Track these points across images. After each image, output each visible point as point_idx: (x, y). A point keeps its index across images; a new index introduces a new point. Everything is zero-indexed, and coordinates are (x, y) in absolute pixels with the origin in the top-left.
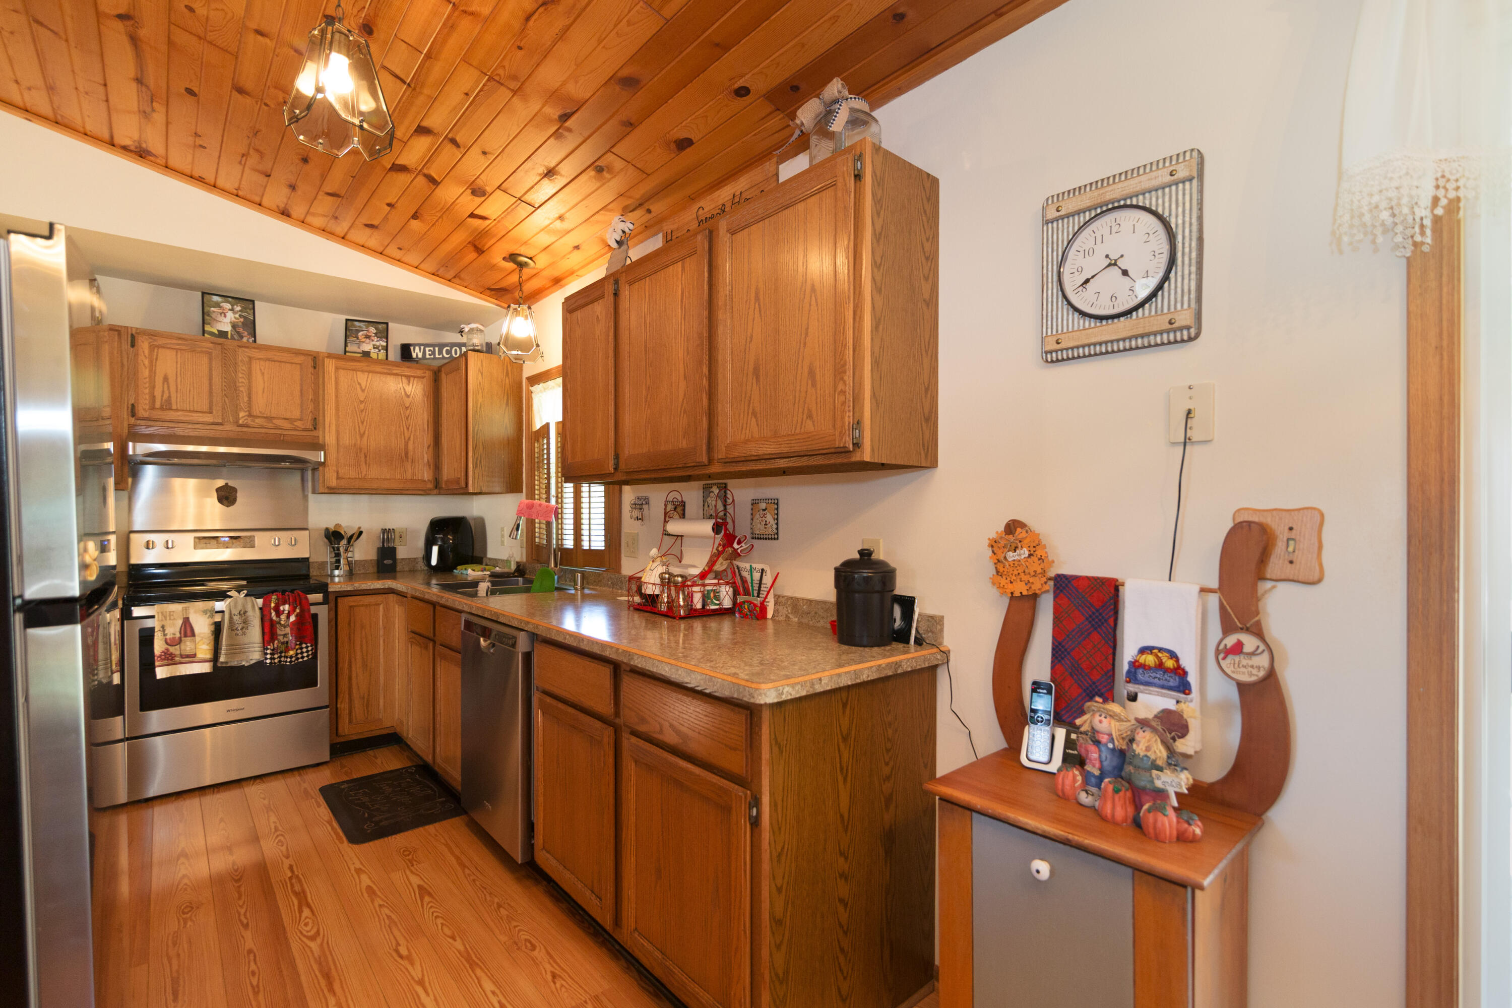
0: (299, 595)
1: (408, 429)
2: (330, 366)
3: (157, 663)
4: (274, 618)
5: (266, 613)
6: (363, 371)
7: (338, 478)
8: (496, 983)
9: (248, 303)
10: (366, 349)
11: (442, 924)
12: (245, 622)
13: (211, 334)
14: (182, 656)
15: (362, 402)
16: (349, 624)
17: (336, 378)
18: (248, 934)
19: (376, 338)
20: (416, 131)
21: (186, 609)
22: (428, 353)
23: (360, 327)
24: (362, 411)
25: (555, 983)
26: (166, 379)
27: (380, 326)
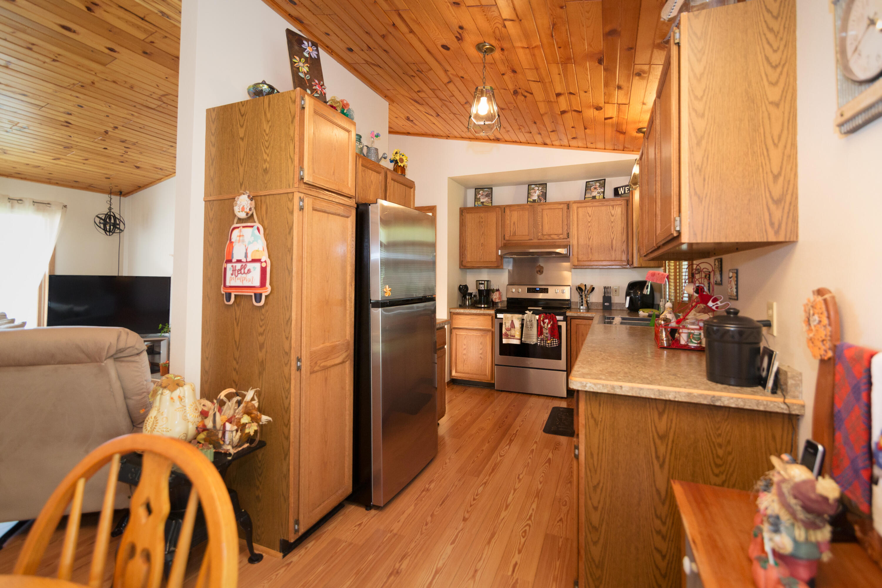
0: (553, 316)
1: (613, 233)
2: (575, 206)
3: (503, 337)
4: (542, 325)
5: (539, 322)
6: (590, 207)
7: (578, 261)
8: (538, 507)
9: (544, 185)
10: (594, 195)
11: (542, 476)
12: (532, 325)
13: (530, 202)
14: (511, 336)
15: (589, 222)
16: (576, 333)
17: (577, 212)
18: (487, 445)
19: (599, 189)
20: (556, 96)
21: (512, 317)
22: (626, 190)
23: (592, 184)
24: (589, 227)
25: (558, 522)
26: (514, 224)
27: (601, 182)
